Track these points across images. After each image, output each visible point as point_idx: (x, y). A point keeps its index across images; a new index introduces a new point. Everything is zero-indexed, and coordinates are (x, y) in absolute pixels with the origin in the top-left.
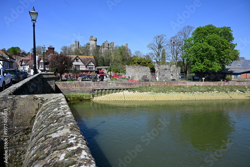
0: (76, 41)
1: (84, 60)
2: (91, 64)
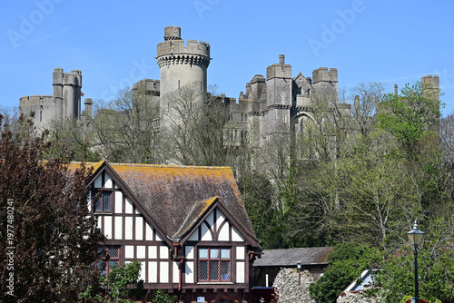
0: (59, 73)
1: (159, 198)
2: (215, 235)
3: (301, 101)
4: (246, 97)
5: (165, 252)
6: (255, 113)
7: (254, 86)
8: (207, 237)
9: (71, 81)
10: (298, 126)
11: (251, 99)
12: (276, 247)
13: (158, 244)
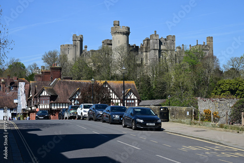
2: (131, 97)
3: (162, 47)
4: (143, 45)
5: (119, 101)
6: (146, 52)
7: (146, 42)
8: (129, 98)
9: (79, 39)
10: (161, 56)
11: (145, 46)
12: (152, 99)
13: (118, 99)
